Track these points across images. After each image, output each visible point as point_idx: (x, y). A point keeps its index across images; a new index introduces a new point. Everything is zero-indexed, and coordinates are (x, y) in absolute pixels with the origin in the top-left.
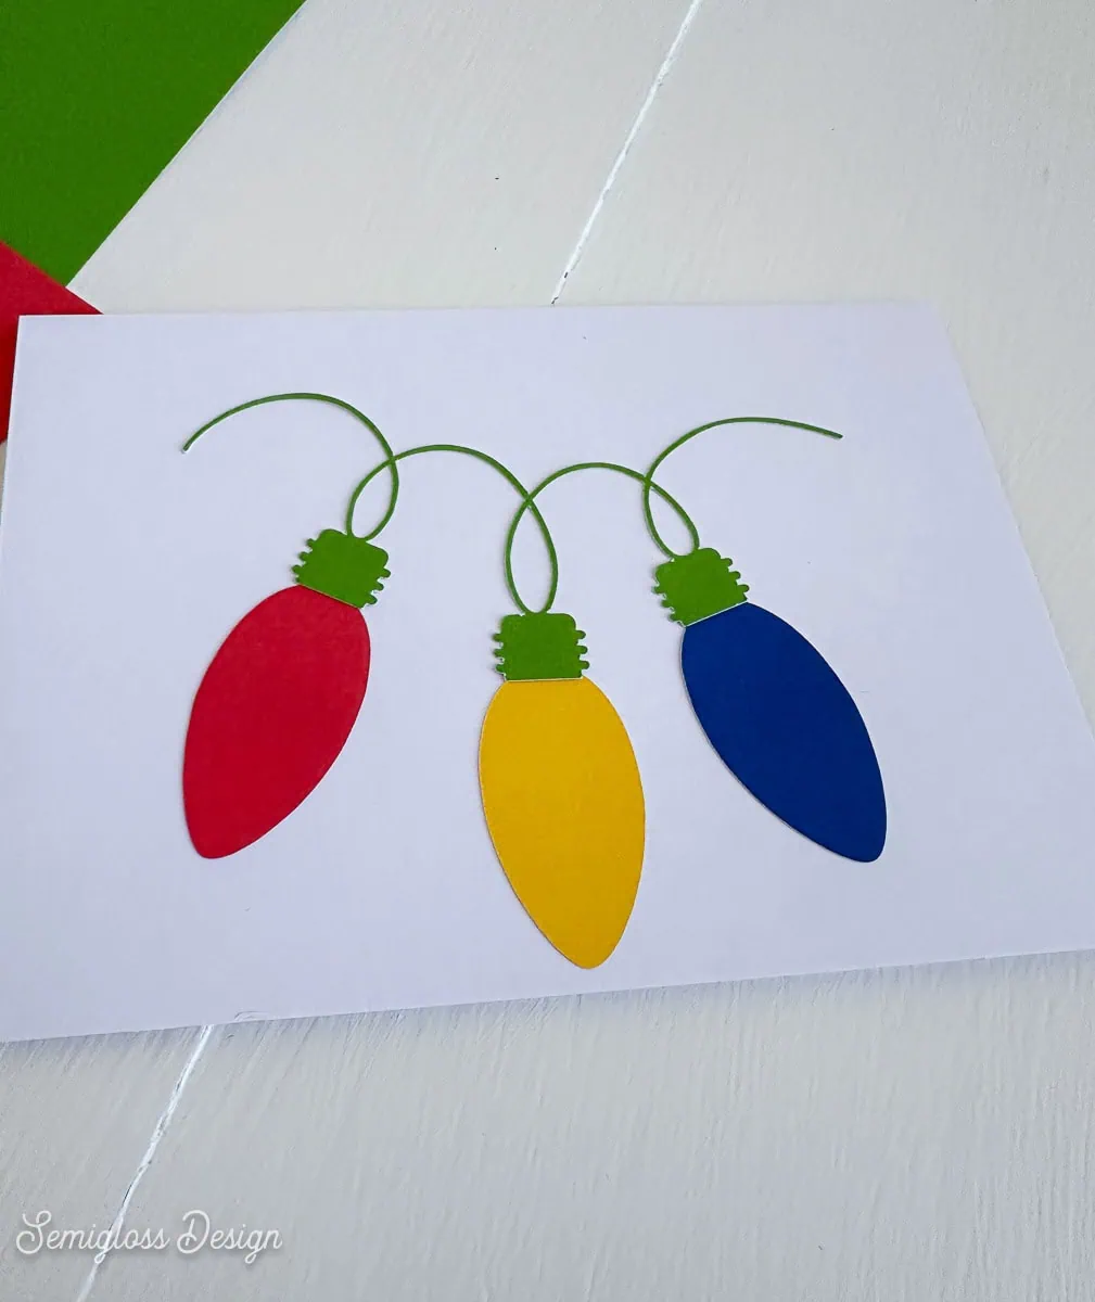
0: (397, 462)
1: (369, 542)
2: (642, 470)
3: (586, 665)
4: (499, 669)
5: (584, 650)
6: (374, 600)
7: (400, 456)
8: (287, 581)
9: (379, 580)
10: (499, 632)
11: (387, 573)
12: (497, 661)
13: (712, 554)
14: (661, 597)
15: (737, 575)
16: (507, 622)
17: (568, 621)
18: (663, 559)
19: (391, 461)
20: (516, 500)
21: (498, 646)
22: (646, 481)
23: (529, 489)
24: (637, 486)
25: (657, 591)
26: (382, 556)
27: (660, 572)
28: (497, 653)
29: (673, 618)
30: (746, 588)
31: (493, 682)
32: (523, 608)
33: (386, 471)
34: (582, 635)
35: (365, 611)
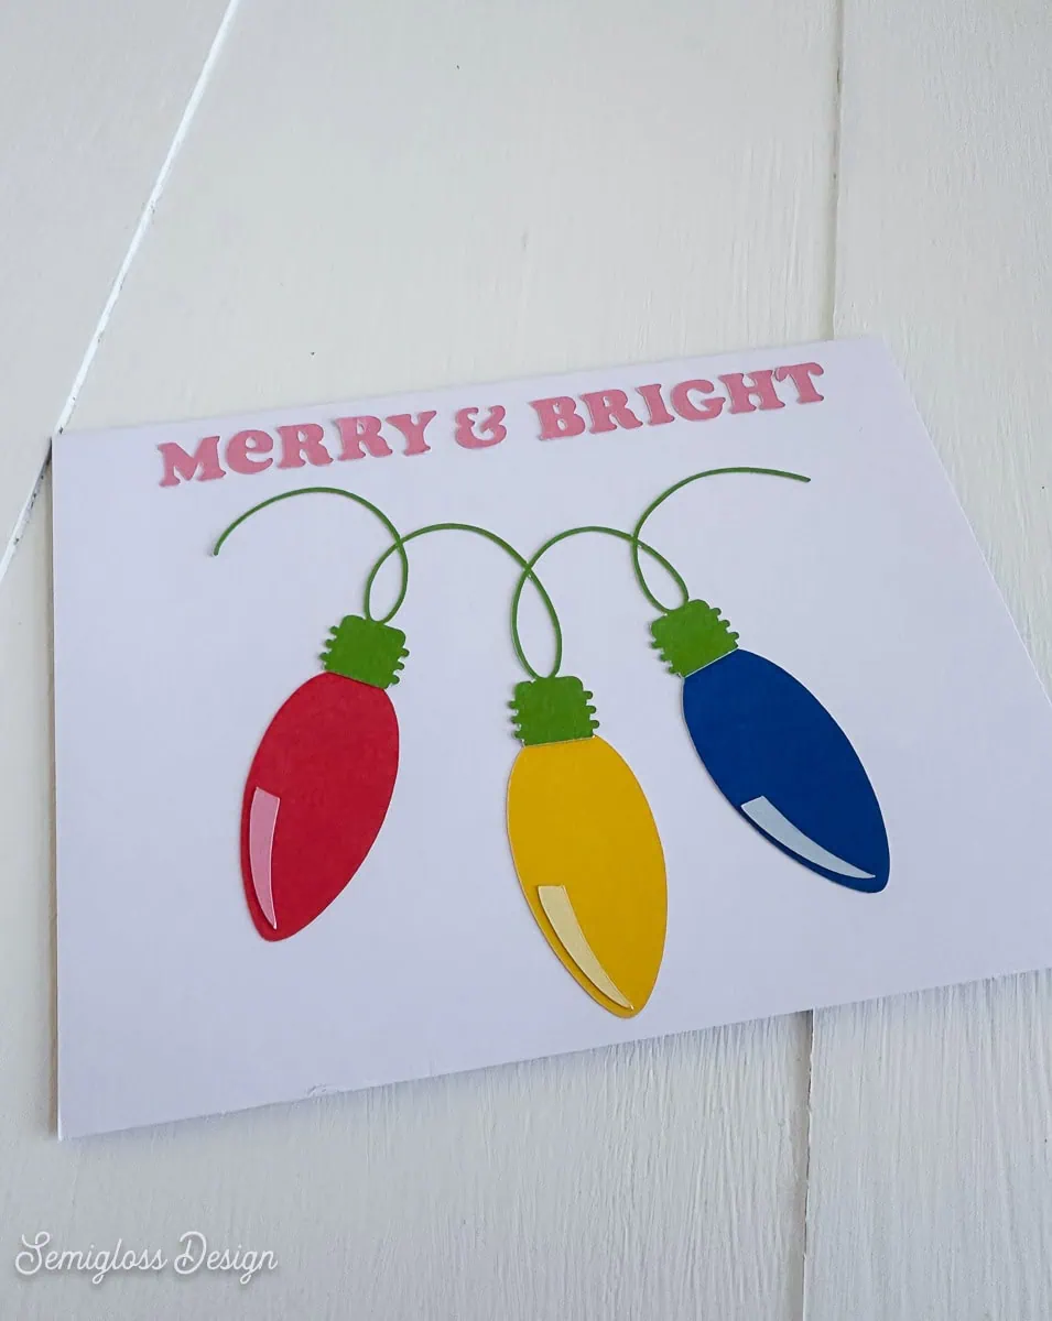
0: (405, 544)
1: (387, 624)
2: (628, 529)
3: (596, 724)
4: (517, 735)
5: (593, 709)
6: (397, 680)
7: (408, 538)
8: (315, 669)
9: (399, 660)
10: (513, 700)
11: (406, 653)
12: (516, 728)
13: (701, 604)
14: (658, 652)
15: (727, 623)
16: (520, 689)
17: (575, 683)
18: (656, 614)
19: (398, 544)
20: (517, 570)
21: (514, 713)
22: (633, 540)
23: (527, 558)
24: (625, 545)
25: (654, 646)
26: (400, 636)
27: (655, 628)
28: (514, 720)
29: (672, 671)
30: (736, 635)
31: (513, 748)
32: (533, 674)
33: (395, 554)
34: (590, 695)
35: (391, 691)
